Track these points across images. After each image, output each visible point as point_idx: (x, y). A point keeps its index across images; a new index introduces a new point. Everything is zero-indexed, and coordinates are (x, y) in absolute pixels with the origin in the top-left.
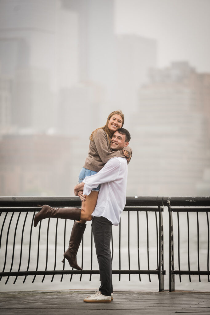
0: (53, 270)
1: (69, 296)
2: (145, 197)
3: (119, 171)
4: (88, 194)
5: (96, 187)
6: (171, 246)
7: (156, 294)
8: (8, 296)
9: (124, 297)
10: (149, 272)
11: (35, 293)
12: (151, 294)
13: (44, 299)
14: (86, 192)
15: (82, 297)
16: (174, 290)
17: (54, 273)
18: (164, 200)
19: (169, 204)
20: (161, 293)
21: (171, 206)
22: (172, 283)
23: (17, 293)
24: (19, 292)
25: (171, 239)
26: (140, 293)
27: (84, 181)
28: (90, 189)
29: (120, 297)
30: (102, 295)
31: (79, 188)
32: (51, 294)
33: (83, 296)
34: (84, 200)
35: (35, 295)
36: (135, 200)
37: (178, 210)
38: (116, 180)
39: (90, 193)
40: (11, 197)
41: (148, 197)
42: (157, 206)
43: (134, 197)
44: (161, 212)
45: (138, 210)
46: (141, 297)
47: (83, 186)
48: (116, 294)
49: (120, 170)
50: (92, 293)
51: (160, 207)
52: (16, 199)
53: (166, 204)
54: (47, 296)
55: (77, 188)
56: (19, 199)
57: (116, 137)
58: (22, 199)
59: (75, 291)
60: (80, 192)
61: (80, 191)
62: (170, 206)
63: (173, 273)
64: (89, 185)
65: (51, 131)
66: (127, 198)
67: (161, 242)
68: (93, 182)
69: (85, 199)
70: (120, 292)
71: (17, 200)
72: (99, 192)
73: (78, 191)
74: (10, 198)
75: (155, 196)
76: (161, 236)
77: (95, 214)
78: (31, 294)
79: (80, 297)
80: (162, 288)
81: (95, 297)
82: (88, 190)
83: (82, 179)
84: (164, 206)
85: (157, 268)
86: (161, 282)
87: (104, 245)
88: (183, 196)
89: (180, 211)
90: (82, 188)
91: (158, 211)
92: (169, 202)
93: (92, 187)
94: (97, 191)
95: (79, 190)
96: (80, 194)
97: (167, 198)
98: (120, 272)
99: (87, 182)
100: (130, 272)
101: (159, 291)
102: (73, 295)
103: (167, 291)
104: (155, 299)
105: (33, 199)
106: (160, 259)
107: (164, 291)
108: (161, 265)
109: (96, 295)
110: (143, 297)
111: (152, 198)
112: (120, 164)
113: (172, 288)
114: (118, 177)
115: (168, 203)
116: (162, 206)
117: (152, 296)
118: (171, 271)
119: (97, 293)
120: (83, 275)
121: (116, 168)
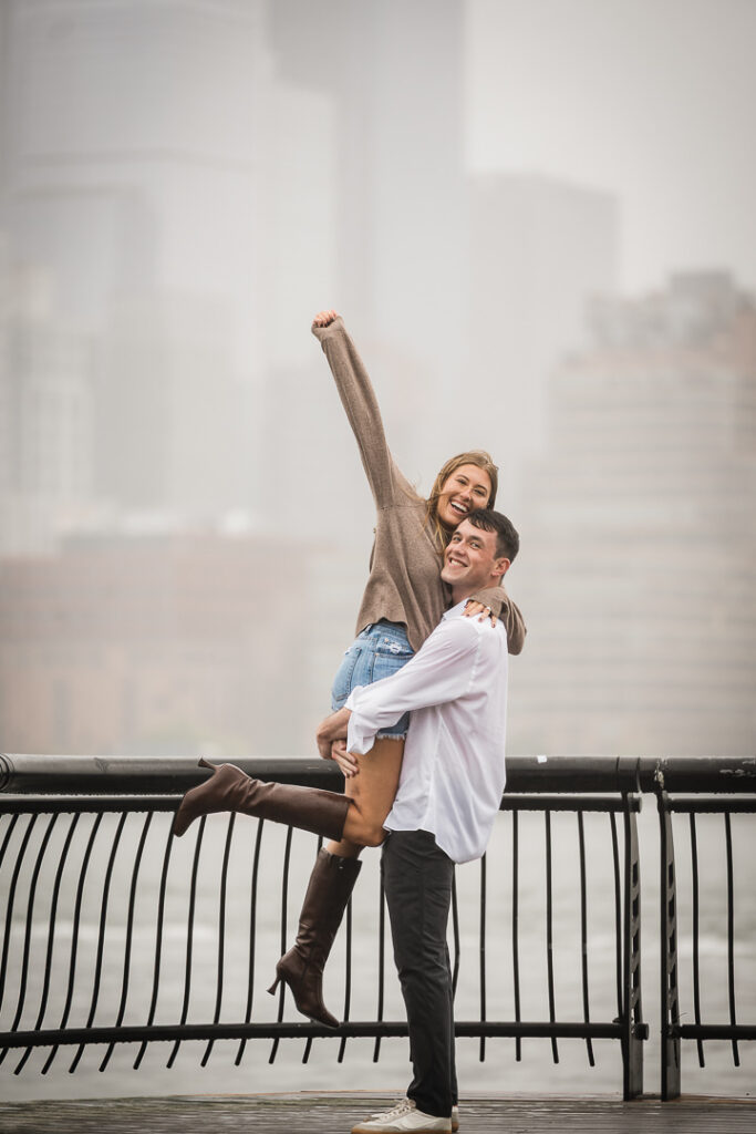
0: (243, 1022)
1: (299, 1115)
2: (574, 761)
3: (474, 667)
4: (366, 748)
5: (393, 722)
6: (669, 935)
7: (612, 1111)
8: (81, 1114)
9: (496, 1120)
10: (587, 1031)
11: (177, 1102)
12: (594, 1110)
13: (211, 1127)
14: (358, 743)
15: (346, 1121)
16: (677, 1095)
17: (246, 1032)
18: (642, 768)
19: (662, 785)
20: (631, 1104)
21: (669, 792)
22: (670, 1069)
23: (111, 1105)
24: (118, 1101)
25: (668, 909)
26: (555, 1105)
27: (349, 703)
28: (370, 730)
29: (486, 1120)
30: (417, 1111)
31: (333, 731)
32: (235, 1107)
33: (350, 1114)
34: (351, 773)
35: (173, 1112)
36: (535, 771)
37: (691, 808)
38: (462, 699)
39: (370, 744)
40: (91, 757)
41: (584, 759)
42: (617, 791)
43: (535, 761)
44: (631, 814)
45: (548, 806)
46: (559, 1121)
47: (345, 722)
48: (470, 1110)
49: (477, 661)
50: (383, 1104)
51: (629, 795)
52: (111, 765)
53: (649, 785)
54: (220, 1114)
55: (327, 729)
56: (121, 766)
57: (463, 541)
58: (130, 766)
59: (321, 1099)
60: (338, 746)
61: (337, 740)
62: (664, 792)
63: (673, 1033)
64: (366, 717)
65: (237, 523)
66: (508, 761)
67: (632, 924)
68: (380, 706)
69: (355, 769)
70: (482, 1103)
71: (112, 769)
72: (403, 742)
73: (331, 743)
74: (89, 762)
75: (612, 755)
76: (632, 899)
77: (396, 822)
78: (162, 1108)
79: (339, 1122)
80: (634, 1087)
81: (394, 1119)
82: (362, 735)
83: (342, 696)
84: (644, 792)
85: (617, 1016)
86: (633, 1065)
87: (426, 933)
88: (710, 757)
89: (700, 811)
90: (343, 730)
91: (620, 811)
92: (660, 776)
93: (376, 723)
94: (397, 737)
95: (332, 737)
96: (336, 752)
97: (654, 764)
98: (483, 1030)
99: (358, 706)
100: (518, 1030)
101: (622, 1097)
102: (314, 1113)
103: (653, 1097)
104: (611, 1126)
105: (169, 767)
106: (627, 983)
107: (640, 1100)
108: (632, 1003)
109: (397, 1111)
110: (568, 1121)
111: (600, 762)
112: (480, 639)
113: (671, 1087)
114: (470, 687)
115: (658, 783)
116: (637, 792)
117: (600, 1116)
118: (669, 1026)
119: (401, 1106)
120: (349, 1039)
121: (464, 656)
